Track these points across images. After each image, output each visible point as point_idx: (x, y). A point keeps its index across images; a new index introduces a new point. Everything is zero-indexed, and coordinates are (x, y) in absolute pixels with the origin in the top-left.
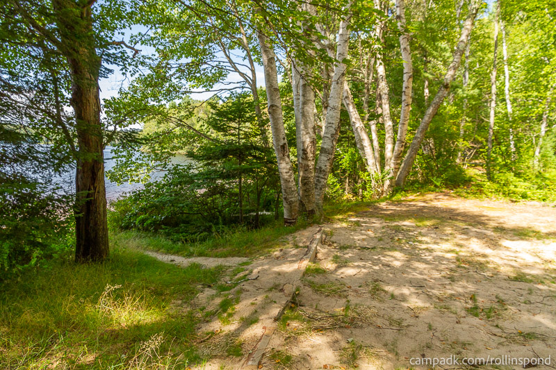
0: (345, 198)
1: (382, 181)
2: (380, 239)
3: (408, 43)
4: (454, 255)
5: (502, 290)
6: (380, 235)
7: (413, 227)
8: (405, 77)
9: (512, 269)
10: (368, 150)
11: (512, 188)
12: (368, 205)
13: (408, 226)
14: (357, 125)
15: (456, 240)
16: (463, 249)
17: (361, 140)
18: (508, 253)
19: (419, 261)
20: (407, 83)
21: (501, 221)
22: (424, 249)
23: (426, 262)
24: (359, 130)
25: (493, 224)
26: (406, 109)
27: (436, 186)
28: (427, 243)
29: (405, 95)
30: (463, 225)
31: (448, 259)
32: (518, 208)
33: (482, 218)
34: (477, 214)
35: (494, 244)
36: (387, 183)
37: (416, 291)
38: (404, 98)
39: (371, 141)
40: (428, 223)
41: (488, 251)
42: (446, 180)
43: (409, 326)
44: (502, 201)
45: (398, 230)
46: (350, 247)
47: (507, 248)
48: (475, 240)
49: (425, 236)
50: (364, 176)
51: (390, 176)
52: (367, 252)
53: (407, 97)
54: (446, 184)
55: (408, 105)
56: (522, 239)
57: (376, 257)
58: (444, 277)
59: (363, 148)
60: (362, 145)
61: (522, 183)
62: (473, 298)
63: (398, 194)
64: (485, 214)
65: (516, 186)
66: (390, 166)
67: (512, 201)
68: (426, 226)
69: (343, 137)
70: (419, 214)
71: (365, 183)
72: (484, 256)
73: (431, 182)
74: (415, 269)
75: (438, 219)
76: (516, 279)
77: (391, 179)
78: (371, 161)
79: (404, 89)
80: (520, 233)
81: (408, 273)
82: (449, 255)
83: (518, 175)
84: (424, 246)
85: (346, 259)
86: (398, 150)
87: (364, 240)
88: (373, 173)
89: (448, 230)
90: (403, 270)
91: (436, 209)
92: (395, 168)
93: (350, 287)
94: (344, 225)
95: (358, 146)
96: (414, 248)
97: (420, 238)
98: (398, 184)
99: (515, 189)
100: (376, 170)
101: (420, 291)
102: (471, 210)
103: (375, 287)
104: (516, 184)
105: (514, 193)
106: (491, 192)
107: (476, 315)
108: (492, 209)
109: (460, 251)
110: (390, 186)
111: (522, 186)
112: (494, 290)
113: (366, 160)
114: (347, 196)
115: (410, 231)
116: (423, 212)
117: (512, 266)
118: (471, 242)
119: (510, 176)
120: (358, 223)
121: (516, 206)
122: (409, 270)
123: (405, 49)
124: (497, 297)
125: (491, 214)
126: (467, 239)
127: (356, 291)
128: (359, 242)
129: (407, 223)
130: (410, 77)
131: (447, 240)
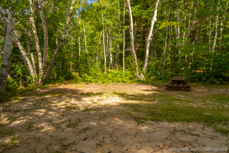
0: (20, 88)
1: (38, 79)
2: (35, 105)
3: (45, 21)
4: (65, 106)
5: (80, 116)
6: (35, 103)
7: (50, 97)
8: (45, 35)
9: (84, 108)
10: (30, 66)
11: (86, 79)
12: (31, 90)
13: (48, 98)
14: (24, 54)
15: (66, 100)
16: (68, 103)
17: (26, 61)
18: (84, 102)
19: (51, 111)
20: (46, 38)
21: (83, 91)
22: (54, 106)
23: (54, 111)
24: (25, 56)
25: (80, 92)
26: (46, 49)
27: (61, 80)
28: (56, 103)
29: (45, 43)
30: (69, 94)
31: (63, 108)
32: (88, 86)
33: (77, 91)
34: (75, 89)
35: (79, 99)
36: (40, 80)
37: (48, 124)
38: (45, 44)
39: (31, 61)
40: (56, 95)
41: (77, 102)
42: (65, 77)
43: (43, 139)
44: (83, 84)
45: (43, 100)
46: (19, 111)
47: (84, 100)
48: (73, 99)
49: (55, 101)
50: (29, 78)
51: (42, 77)
52: (27, 112)
53: (46, 44)
54: (65, 79)
55: (47, 47)
56: (89, 97)
57: (32, 113)
58: (60, 115)
59: (27, 65)
60: (27, 63)
61: (89, 77)
62: (70, 121)
63: (45, 85)
64: (78, 89)
65: (88, 78)
66: (41, 73)
67: (87, 84)
68: (55, 96)
69: (18, 60)
70: (53, 92)
71: (30, 81)
72: (76, 105)
73: (59, 79)
74: (49, 115)
75: (61, 93)
76: (85, 111)
77: (42, 78)
78: (32, 71)
79: (45, 40)
80: (88, 95)
81: (46, 117)
82: (63, 107)
83: (89, 74)
84: (54, 105)
85: (16, 117)
86: (44, 66)
87: (26, 106)
88: (33, 76)
89: (64, 97)
90: (43, 116)
91: (60, 89)
92: (43, 74)
93: (17, 129)
94: (17, 101)
95: (25, 64)
96: (50, 106)
97: (53, 102)
98: (45, 80)
99: (88, 79)
100: (34, 75)
101: (50, 123)
102: (73, 88)
103: (29, 127)
104: (88, 77)
105: (87, 81)
106: (80, 81)
107: (70, 127)
108: (81, 87)
109: (68, 104)
110: (42, 81)
111: (90, 78)
112: (77, 116)
113: (30, 70)
114: (21, 87)
115: (49, 99)
116: (55, 91)
117: (84, 107)
118: (72, 100)
119: (86, 75)
120: (24, 100)
121: (88, 85)
122: (46, 116)
123: (44, 23)
124: (78, 119)
125: (80, 89)
126: (70, 99)
127: (20, 130)
128: (24, 108)
129: (47, 96)
130: (47, 35)
131: (63, 101)
